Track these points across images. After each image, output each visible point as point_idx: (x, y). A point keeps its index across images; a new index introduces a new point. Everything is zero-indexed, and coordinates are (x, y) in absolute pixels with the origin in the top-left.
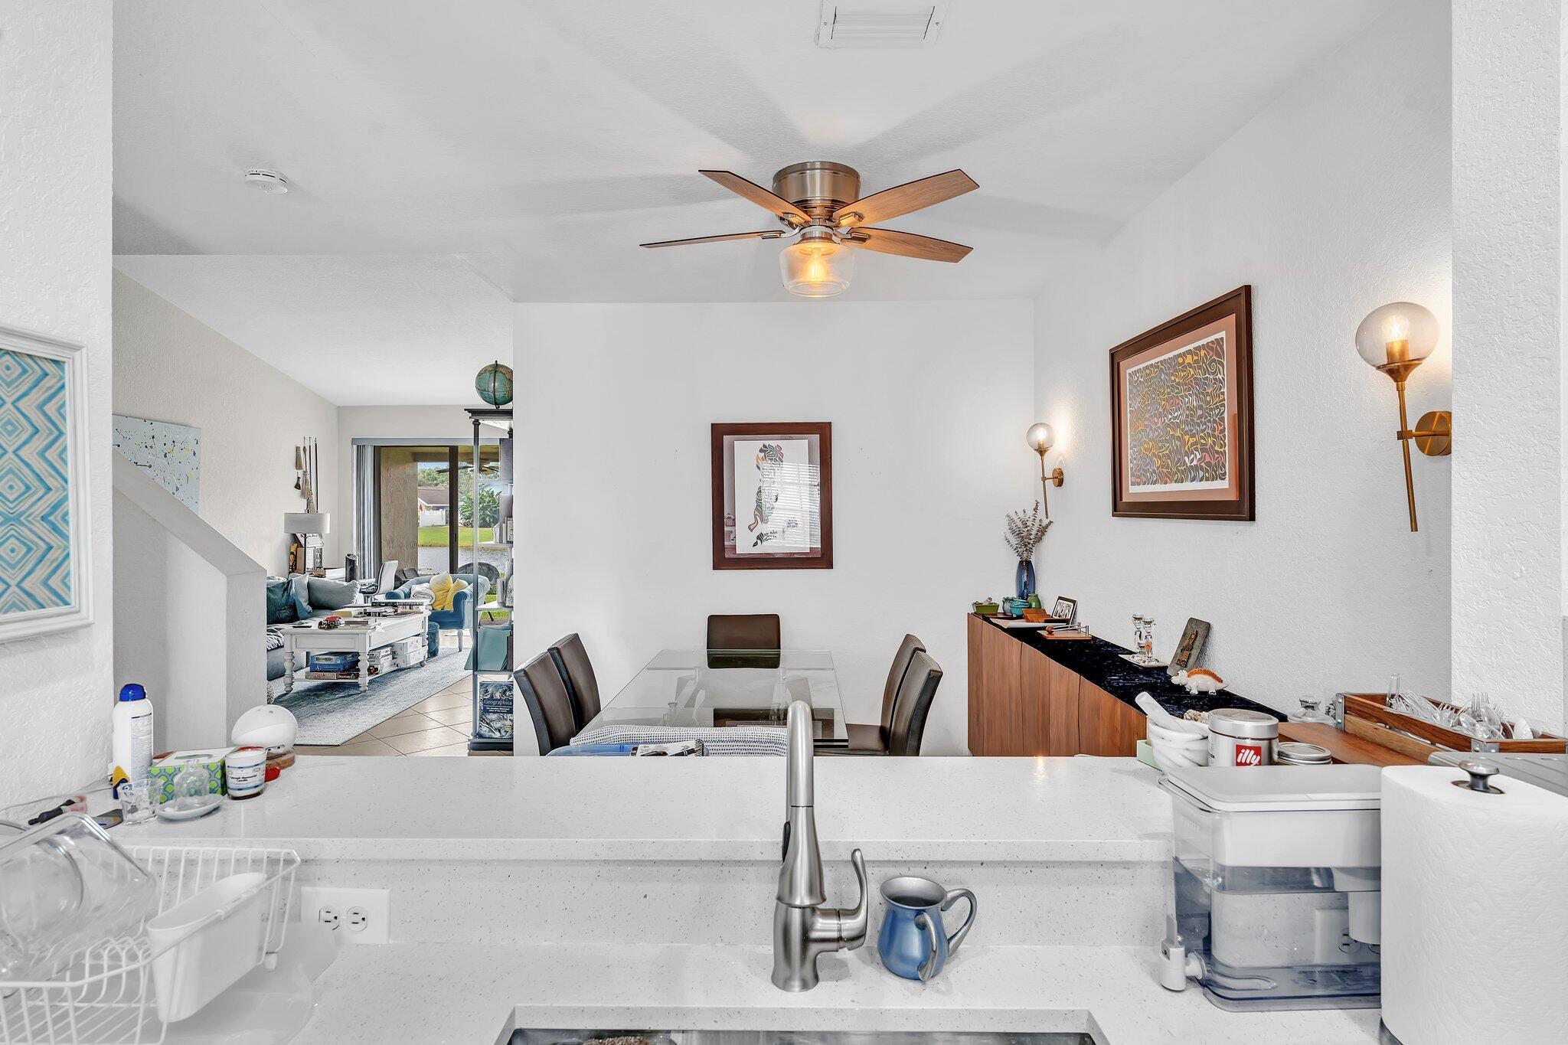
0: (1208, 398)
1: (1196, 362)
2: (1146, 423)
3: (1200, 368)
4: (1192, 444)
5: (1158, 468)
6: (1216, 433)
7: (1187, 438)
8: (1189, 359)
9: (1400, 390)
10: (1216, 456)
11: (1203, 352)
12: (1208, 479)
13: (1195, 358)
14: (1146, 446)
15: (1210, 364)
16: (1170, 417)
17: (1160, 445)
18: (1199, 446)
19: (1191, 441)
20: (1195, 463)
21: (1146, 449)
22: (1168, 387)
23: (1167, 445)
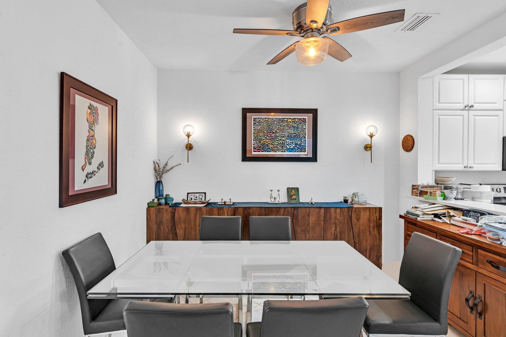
0: (299, 132)
1: (293, 121)
2: (265, 134)
3: (295, 124)
4: (290, 143)
5: (271, 148)
6: (302, 141)
7: (288, 141)
8: (290, 120)
9: (371, 140)
10: (302, 146)
11: (297, 120)
12: (297, 152)
13: (293, 120)
14: (264, 141)
15: (300, 124)
16: (279, 134)
17: (273, 141)
18: (294, 143)
19: (290, 141)
20: (292, 147)
21: (264, 142)
22: (278, 126)
23: (277, 142)
